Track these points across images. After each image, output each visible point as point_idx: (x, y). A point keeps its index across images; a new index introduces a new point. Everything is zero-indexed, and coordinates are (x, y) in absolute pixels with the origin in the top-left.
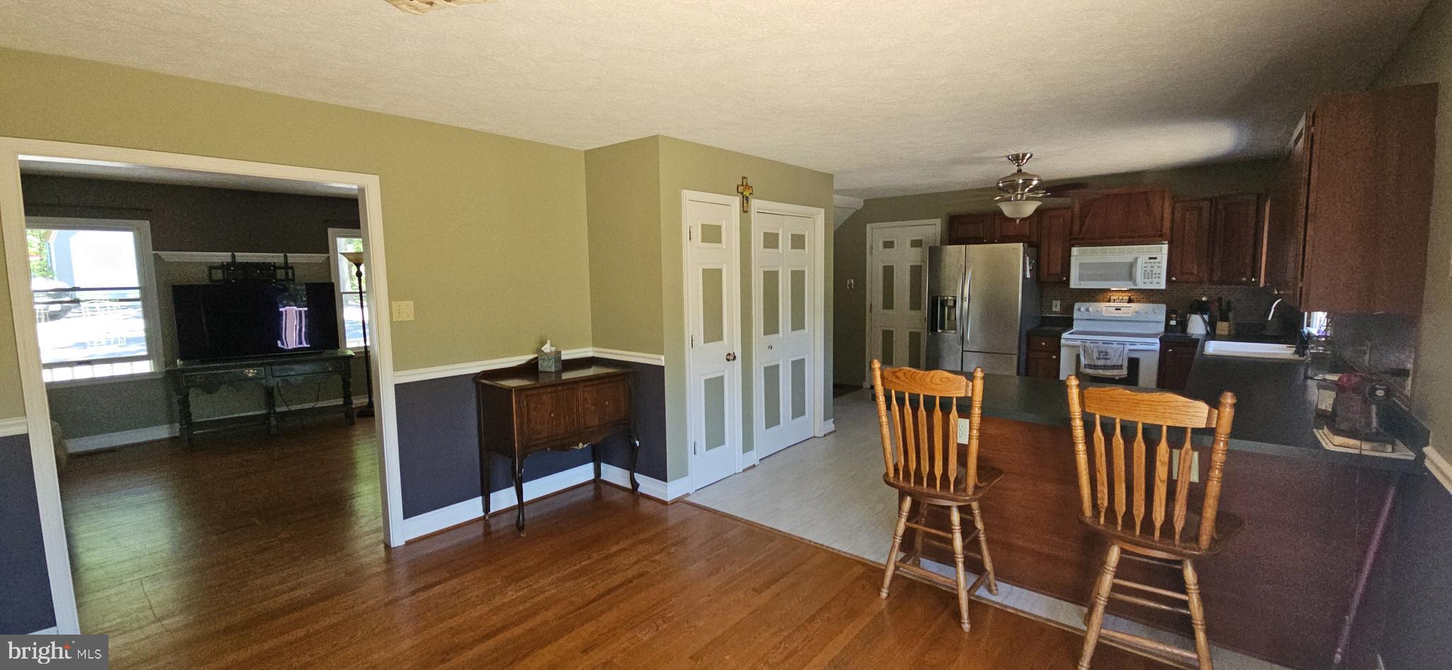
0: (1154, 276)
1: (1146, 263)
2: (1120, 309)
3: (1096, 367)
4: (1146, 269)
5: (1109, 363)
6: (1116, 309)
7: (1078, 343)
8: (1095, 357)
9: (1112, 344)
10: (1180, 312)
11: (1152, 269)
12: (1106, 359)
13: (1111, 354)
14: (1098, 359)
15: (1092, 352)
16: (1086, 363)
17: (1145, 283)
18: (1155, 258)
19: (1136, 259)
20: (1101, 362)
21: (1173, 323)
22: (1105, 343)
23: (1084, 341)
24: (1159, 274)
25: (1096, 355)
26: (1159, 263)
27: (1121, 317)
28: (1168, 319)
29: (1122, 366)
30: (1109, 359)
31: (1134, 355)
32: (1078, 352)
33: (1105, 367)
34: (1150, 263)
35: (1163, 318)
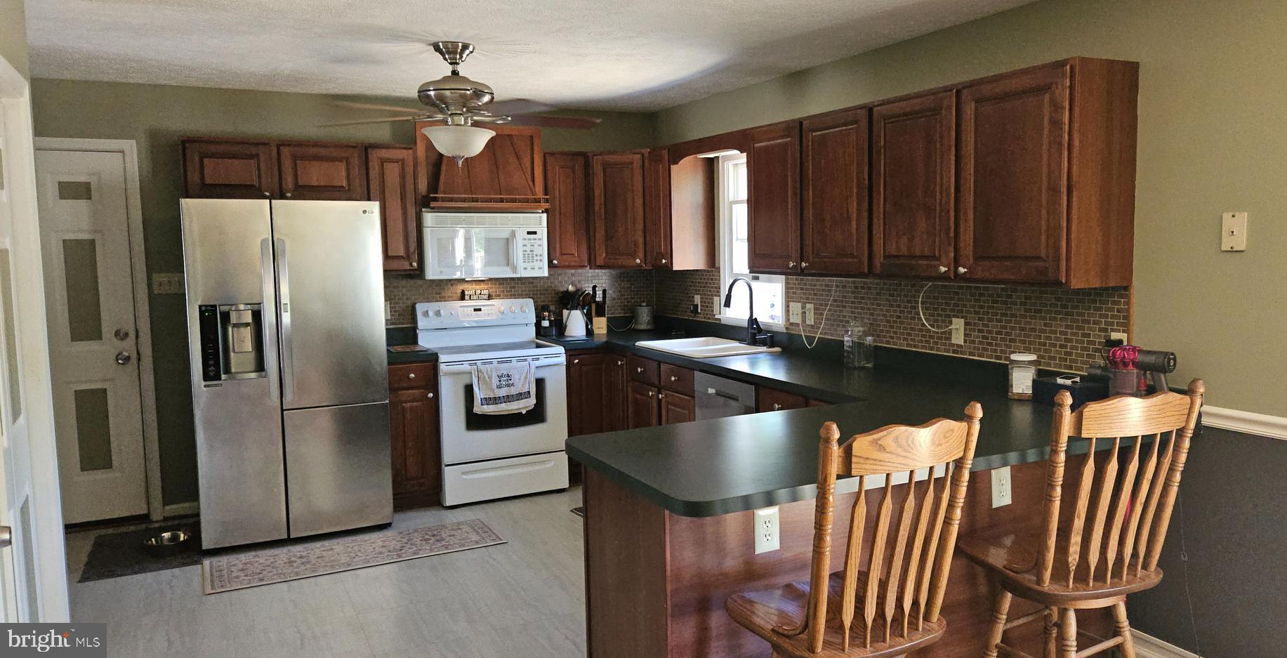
0: (535, 258)
1: (524, 239)
2: (480, 310)
3: (495, 400)
4: (525, 248)
5: (514, 391)
6: (475, 310)
7: (466, 367)
8: (495, 386)
9: (511, 361)
10: (552, 308)
11: (532, 248)
12: (508, 386)
13: (516, 378)
14: (499, 387)
15: (490, 378)
16: (482, 397)
17: (525, 268)
18: (535, 233)
19: (513, 234)
20: (503, 392)
21: (546, 323)
22: (502, 361)
23: (473, 363)
24: (541, 255)
25: (495, 381)
26: (540, 239)
27: (483, 321)
28: (539, 318)
29: (529, 392)
30: (513, 385)
31: (540, 375)
32: (468, 382)
33: (508, 399)
34: (530, 239)
35: (533, 319)
